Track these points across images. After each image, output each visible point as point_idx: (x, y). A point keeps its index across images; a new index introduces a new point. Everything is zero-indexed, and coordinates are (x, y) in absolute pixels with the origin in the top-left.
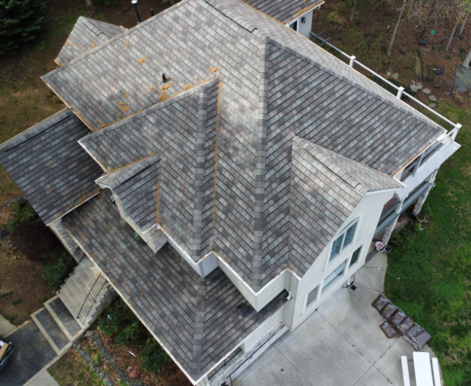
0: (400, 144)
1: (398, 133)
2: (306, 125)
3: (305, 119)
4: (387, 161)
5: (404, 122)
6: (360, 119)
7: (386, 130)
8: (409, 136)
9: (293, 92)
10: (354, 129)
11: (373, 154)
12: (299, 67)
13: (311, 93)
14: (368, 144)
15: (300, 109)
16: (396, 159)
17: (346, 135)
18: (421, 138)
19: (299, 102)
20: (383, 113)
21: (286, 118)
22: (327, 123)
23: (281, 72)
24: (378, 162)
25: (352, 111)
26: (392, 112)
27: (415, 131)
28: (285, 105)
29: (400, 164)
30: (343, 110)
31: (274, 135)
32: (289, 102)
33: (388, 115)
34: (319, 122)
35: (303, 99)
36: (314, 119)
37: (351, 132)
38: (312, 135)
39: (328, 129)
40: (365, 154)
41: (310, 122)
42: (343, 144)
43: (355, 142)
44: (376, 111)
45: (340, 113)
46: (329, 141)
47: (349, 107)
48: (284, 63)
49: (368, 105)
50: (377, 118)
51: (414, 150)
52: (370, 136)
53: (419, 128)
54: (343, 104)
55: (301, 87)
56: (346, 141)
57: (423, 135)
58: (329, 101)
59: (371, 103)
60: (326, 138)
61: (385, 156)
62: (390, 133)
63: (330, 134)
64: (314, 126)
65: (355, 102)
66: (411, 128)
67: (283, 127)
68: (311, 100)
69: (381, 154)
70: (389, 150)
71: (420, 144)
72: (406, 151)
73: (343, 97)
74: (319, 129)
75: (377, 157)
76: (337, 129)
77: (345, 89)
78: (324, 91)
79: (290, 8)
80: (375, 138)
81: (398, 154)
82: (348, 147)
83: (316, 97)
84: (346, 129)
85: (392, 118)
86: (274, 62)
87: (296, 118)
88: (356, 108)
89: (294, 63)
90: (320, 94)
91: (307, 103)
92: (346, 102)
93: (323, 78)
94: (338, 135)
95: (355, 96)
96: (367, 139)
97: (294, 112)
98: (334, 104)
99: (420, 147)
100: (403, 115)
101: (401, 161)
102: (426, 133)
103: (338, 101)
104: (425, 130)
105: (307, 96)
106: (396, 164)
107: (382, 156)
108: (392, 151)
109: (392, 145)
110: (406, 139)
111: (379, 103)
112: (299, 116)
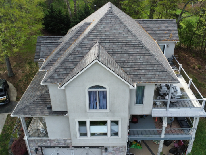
0: (148, 73)
1: (150, 68)
2: (106, 42)
3: (107, 40)
4: (136, 76)
5: (156, 66)
6: (133, 53)
7: (144, 64)
8: (155, 73)
9: (108, 29)
10: (127, 55)
11: (131, 69)
12: (117, 23)
13: (116, 33)
14: (131, 64)
15: (107, 36)
16: (141, 78)
17: (121, 55)
18: (162, 77)
19: (108, 33)
20: (147, 57)
21: (99, 35)
22: (116, 46)
23: (108, 21)
24: (131, 73)
25: (131, 48)
26: (152, 59)
27: (161, 73)
28: (101, 31)
29: (142, 81)
30: (127, 46)
31: (90, 38)
32: (104, 31)
33: (149, 59)
34: (112, 44)
35: (111, 33)
36: (111, 42)
37: (125, 55)
38: (105, 46)
39: (115, 48)
40: (126, 66)
41: (108, 42)
42: (118, 57)
43: (125, 59)
44: (144, 54)
45: (125, 46)
46: (112, 52)
47: (130, 46)
48: (111, 19)
49: (141, 50)
50: (142, 57)
51: (154, 80)
52: (134, 61)
53: (164, 73)
54: (128, 44)
55: (113, 29)
56: (120, 57)
57: (164, 77)
58: (122, 40)
59: (142, 50)
60: (112, 50)
61: (136, 73)
62: (145, 66)
63: (114, 50)
64: (109, 44)
65: (134, 46)
66: (159, 70)
67: (95, 38)
68: (114, 35)
69: (134, 71)
70: (140, 72)
71: (160, 79)
72: (149, 78)
73: (130, 42)
74: (111, 46)
75: (131, 71)
76: (119, 50)
77: (133, 39)
78: (123, 35)
80: (136, 64)
81: (144, 76)
82: (119, 59)
83: (117, 35)
84: (123, 52)
85: (151, 61)
86: (107, 17)
87: (103, 38)
88: (134, 48)
89: (116, 21)
90: (120, 35)
91: (112, 35)
92: (130, 44)
93: (125, 31)
94: (118, 52)
95: (136, 44)
96: (131, 61)
97: (104, 35)
98: (124, 42)
99: (159, 81)
100: (157, 63)
101: (144, 80)
102: (167, 77)
103: (127, 42)
104: (167, 76)
105: (114, 33)
106: (140, 80)
107: (135, 72)
108: (141, 73)
109: (143, 71)
110: (152, 73)
111: (147, 52)
112: (105, 38)
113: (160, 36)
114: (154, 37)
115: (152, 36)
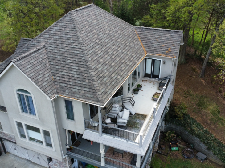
0: (75, 87)
1: (79, 82)
2: (51, 46)
3: (53, 44)
4: (62, 87)
5: (87, 81)
6: (71, 62)
7: (75, 76)
8: (83, 89)
9: (59, 33)
10: (64, 63)
11: (60, 78)
12: (70, 27)
13: (64, 38)
14: (63, 73)
15: (55, 39)
16: (67, 91)
17: (59, 62)
18: (87, 95)
19: (57, 37)
20: (82, 69)
21: (48, 38)
22: (58, 52)
23: (63, 24)
24: (58, 84)
25: (71, 56)
26: (86, 72)
27: (88, 90)
28: (52, 34)
29: (65, 94)
30: (68, 53)
31: (39, 40)
32: (55, 34)
33: (83, 71)
34: (56, 49)
35: (60, 37)
36: (56, 46)
37: (62, 63)
38: (49, 50)
39: (56, 54)
40: (58, 75)
41: (53, 46)
42: (54, 64)
43: (60, 67)
44: (80, 65)
45: (66, 53)
46: (51, 58)
47: (71, 54)
48: (67, 22)
49: (79, 60)
50: (77, 68)
51: (78, 96)
52: (67, 71)
53: (91, 90)
54: (71, 51)
55: (64, 33)
56: (57, 64)
57: (89, 96)
58: (67, 46)
59: (81, 60)
60: (52, 56)
61: (64, 85)
62: (76, 79)
63: (54, 56)
64: (53, 49)
65: (75, 54)
66: (87, 87)
67: (44, 40)
68: (62, 40)
69: (63, 82)
70: (68, 84)
71: (84, 97)
72: (74, 93)
73: (74, 49)
74: (53, 51)
75: (60, 81)
76: (59, 57)
77: (77, 47)
78: (70, 41)
79: (156, 50)
80: (68, 74)
81: (70, 90)
82: (55, 66)
83: (64, 40)
84: (62, 60)
85: (84, 74)
86: (64, 20)
87: (51, 41)
88: (74, 56)
89: (70, 25)
90: (67, 41)
91: (60, 40)
92: (72, 51)
93: (74, 37)
94: (57, 59)
95: (78, 52)
96: (65, 71)
97: (52, 39)
98: (68, 48)
99: (82, 98)
100: (89, 78)
101: (67, 93)
102: (92, 96)
103: (70, 49)
104: (92, 94)
105: (62, 38)
106: (64, 93)
107: (63, 83)
108: (69, 86)
109: (71, 83)
110: (79, 88)
111: (85, 63)
112: (53, 41)
113: (155, 49)
114: (148, 49)
115: (145, 47)
